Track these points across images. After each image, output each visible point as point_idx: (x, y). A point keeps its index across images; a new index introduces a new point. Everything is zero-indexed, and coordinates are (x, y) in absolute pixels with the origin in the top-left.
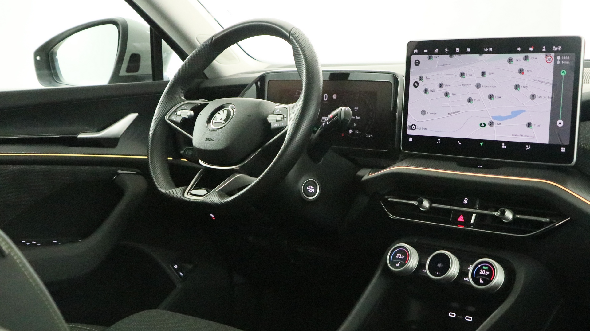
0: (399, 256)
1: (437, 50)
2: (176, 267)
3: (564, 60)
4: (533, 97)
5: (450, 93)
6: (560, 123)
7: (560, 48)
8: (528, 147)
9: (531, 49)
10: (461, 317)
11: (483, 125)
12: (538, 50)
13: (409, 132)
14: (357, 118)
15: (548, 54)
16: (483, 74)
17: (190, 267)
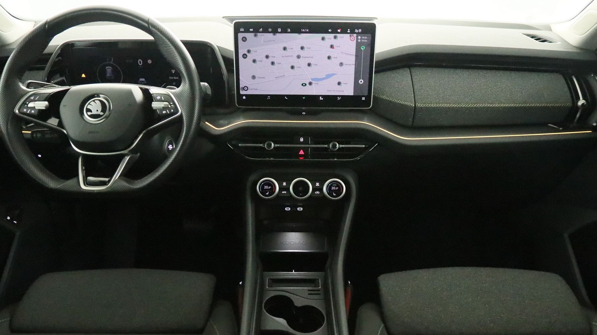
0: (266, 187)
1: (261, 29)
2: (9, 218)
3: (363, 39)
4: (341, 64)
5: (276, 62)
6: (361, 82)
7: (360, 30)
8: (339, 98)
9: (339, 31)
10: (295, 209)
11: (304, 85)
12: (344, 32)
13: (242, 92)
15: (352, 35)
16: (302, 48)
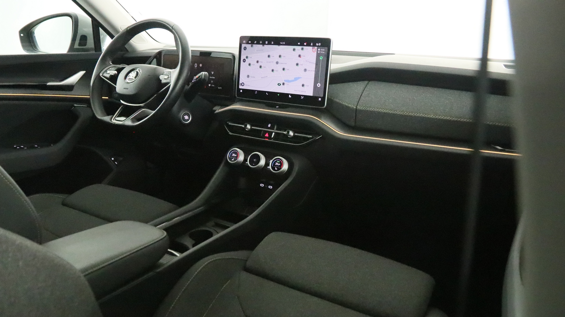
0: (234, 155)
1: (256, 42)
2: (113, 159)
3: (322, 51)
4: (305, 70)
5: (262, 66)
6: (319, 85)
7: (320, 44)
8: (302, 97)
9: (305, 44)
10: (266, 186)
11: (279, 84)
12: (308, 45)
13: (240, 87)
14: (213, 78)
15: (314, 47)
16: (280, 56)
17: (121, 159)
